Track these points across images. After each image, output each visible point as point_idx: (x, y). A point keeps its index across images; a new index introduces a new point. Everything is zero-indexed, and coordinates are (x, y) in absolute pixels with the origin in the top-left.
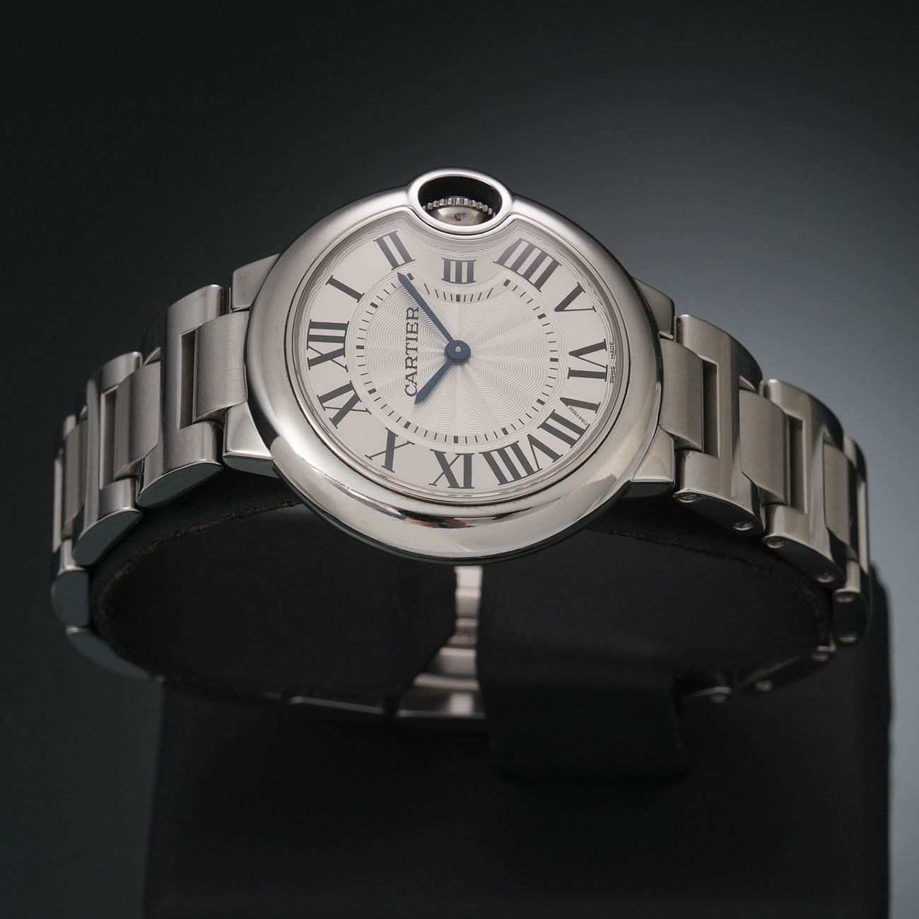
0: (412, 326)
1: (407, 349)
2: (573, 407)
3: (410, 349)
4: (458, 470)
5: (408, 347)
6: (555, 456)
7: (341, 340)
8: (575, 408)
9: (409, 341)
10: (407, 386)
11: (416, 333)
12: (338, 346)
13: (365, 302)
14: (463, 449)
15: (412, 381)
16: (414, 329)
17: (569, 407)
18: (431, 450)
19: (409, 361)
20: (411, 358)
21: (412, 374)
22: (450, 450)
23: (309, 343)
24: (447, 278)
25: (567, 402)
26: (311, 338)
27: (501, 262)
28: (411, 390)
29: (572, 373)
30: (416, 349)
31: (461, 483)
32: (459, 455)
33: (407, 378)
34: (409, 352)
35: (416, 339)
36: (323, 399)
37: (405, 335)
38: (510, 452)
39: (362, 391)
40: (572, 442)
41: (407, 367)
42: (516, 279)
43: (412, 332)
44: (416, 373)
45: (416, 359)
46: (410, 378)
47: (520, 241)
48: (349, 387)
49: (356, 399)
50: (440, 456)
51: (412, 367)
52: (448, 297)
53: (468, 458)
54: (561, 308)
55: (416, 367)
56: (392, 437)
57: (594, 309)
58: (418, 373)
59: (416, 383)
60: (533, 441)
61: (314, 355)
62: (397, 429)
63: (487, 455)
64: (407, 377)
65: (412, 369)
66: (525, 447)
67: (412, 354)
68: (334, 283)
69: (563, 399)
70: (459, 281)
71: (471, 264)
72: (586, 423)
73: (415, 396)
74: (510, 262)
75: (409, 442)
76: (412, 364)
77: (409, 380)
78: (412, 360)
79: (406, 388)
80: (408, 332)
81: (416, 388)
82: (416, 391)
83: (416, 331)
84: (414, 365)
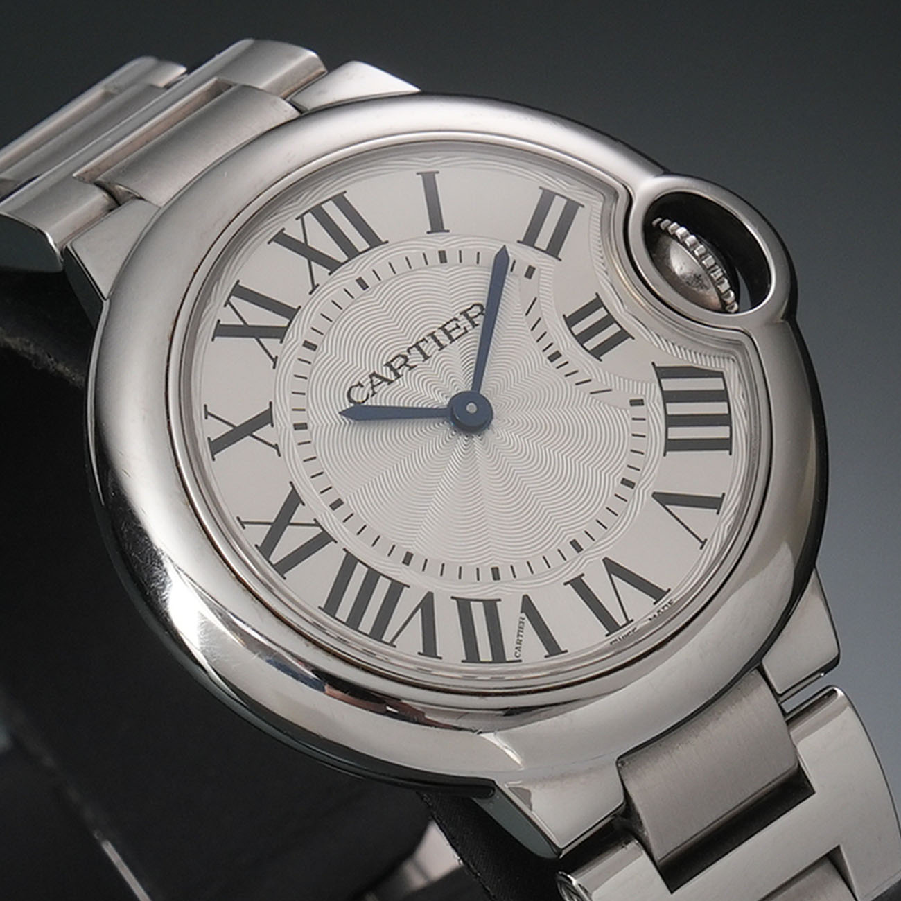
0: (458, 327)
1: (416, 345)
2: (526, 621)
3: (420, 349)
4: (292, 540)
5: (421, 345)
6: (430, 648)
7: (352, 252)
8: (528, 624)
9: (430, 340)
10: (360, 384)
11: (452, 340)
12: (338, 254)
13: (439, 242)
14: (332, 523)
15: (373, 387)
16: (454, 334)
17: (523, 615)
18: (291, 483)
19: (402, 360)
20: (407, 359)
21: (385, 380)
22: (314, 507)
23: (310, 215)
24: (571, 321)
25: (528, 607)
26: (319, 212)
27: (663, 373)
28: (358, 395)
29: (578, 584)
30: (426, 357)
31: (277, 556)
32: (317, 524)
33: (371, 376)
34: (414, 351)
35: (442, 347)
36: (240, 291)
37: (434, 326)
38: (382, 587)
39: (299, 331)
40: (472, 654)
41: (388, 364)
42: (655, 410)
43: (448, 333)
44: (390, 382)
45: (411, 368)
46: (376, 380)
47: (720, 375)
48: (288, 312)
49: (279, 333)
50: (294, 500)
51: (394, 370)
52: (545, 342)
53: (324, 539)
54: (664, 499)
55: (398, 376)
56: (266, 418)
57: (703, 543)
58: (393, 385)
59: (374, 393)
60: (427, 605)
61: (295, 234)
62: (284, 417)
63: (350, 562)
64: (374, 374)
65: (392, 373)
66: (407, 603)
67: (415, 358)
68: (429, 182)
69: (526, 599)
70: (582, 338)
71: (623, 336)
72: (517, 655)
73: (352, 405)
74: (671, 385)
75: (276, 447)
76: (399, 368)
77: (372, 382)
78: (405, 364)
79: (356, 386)
80: (443, 328)
81: (367, 398)
82: (364, 402)
83: (454, 337)
84: (400, 372)
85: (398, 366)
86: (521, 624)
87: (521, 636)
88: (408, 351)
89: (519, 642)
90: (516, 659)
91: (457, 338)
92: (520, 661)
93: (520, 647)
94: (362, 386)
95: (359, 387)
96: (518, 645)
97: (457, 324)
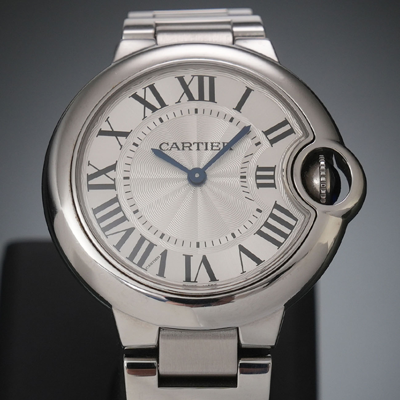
2: (160, 259)
5: (200, 144)
6: (119, 246)
7: (201, 98)
9: (204, 144)
10: (168, 144)
11: (212, 149)
12: (196, 96)
13: (234, 114)
14: (120, 184)
15: (172, 147)
17: (160, 256)
18: (117, 161)
19: (189, 145)
22: (118, 174)
23: (197, 77)
24: (259, 169)
25: (164, 254)
26: (201, 79)
27: (277, 206)
29: (188, 259)
30: (198, 149)
31: (91, 182)
32: (114, 180)
33: (174, 143)
34: (196, 145)
36: (152, 87)
38: (120, 215)
39: (162, 113)
40: (131, 257)
41: (183, 143)
42: (264, 217)
44: (179, 149)
45: (190, 149)
46: (174, 146)
47: (296, 220)
48: (163, 104)
49: (154, 109)
50: (113, 167)
51: (183, 147)
52: (243, 170)
53: (113, 187)
54: (242, 249)
55: (183, 149)
56: (126, 134)
57: (244, 272)
58: (179, 151)
59: (171, 149)
60: (130, 231)
61: (187, 80)
62: (132, 138)
63: (116, 200)
64: (175, 144)
65: (182, 147)
67: (194, 147)
68: (248, 91)
69: (166, 252)
70: (258, 177)
71: (273, 185)
72: (147, 268)
73: (159, 149)
74: (277, 212)
75: (121, 146)
76: (186, 147)
77: (173, 145)
78: (189, 147)
79: (166, 143)
80: (212, 143)
81: (167, 150)
82: (164, 150)
83: (214, 149)
84: (185, 148)
85: (186, 146)
86: (157, 258)
87: (154, 262)
88: (194, 144)
89: (151, 264)
90: (146, 269)
91: (214, 150)
92: (147, 270)
93: (150, 266)
94: (168, 145)
95: (167, 145)
96: (150, 265)
97: (218, 145)
